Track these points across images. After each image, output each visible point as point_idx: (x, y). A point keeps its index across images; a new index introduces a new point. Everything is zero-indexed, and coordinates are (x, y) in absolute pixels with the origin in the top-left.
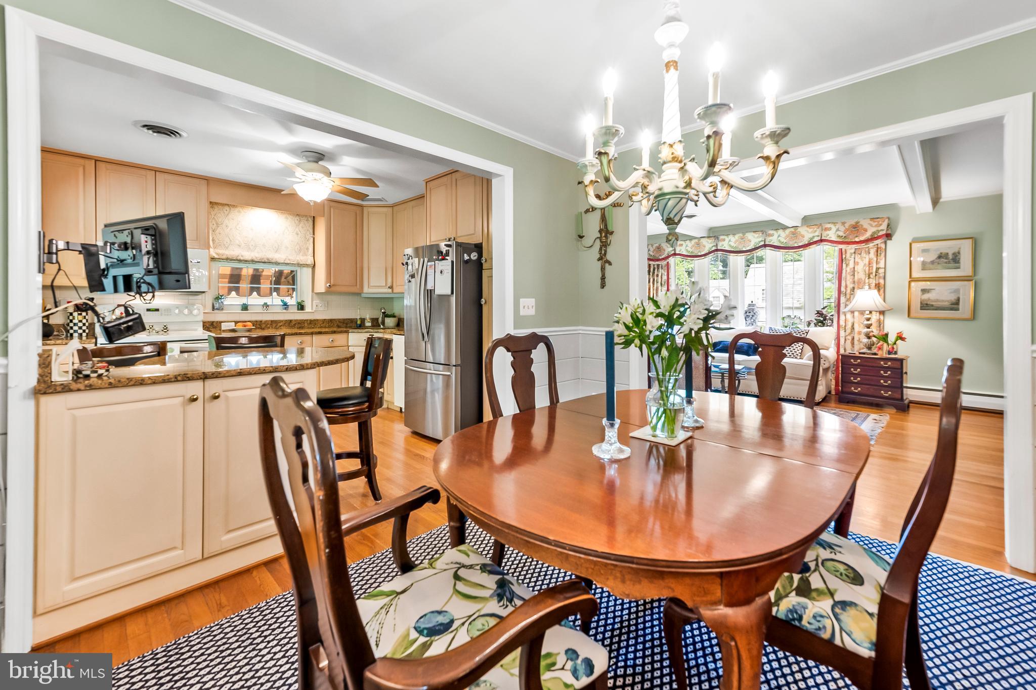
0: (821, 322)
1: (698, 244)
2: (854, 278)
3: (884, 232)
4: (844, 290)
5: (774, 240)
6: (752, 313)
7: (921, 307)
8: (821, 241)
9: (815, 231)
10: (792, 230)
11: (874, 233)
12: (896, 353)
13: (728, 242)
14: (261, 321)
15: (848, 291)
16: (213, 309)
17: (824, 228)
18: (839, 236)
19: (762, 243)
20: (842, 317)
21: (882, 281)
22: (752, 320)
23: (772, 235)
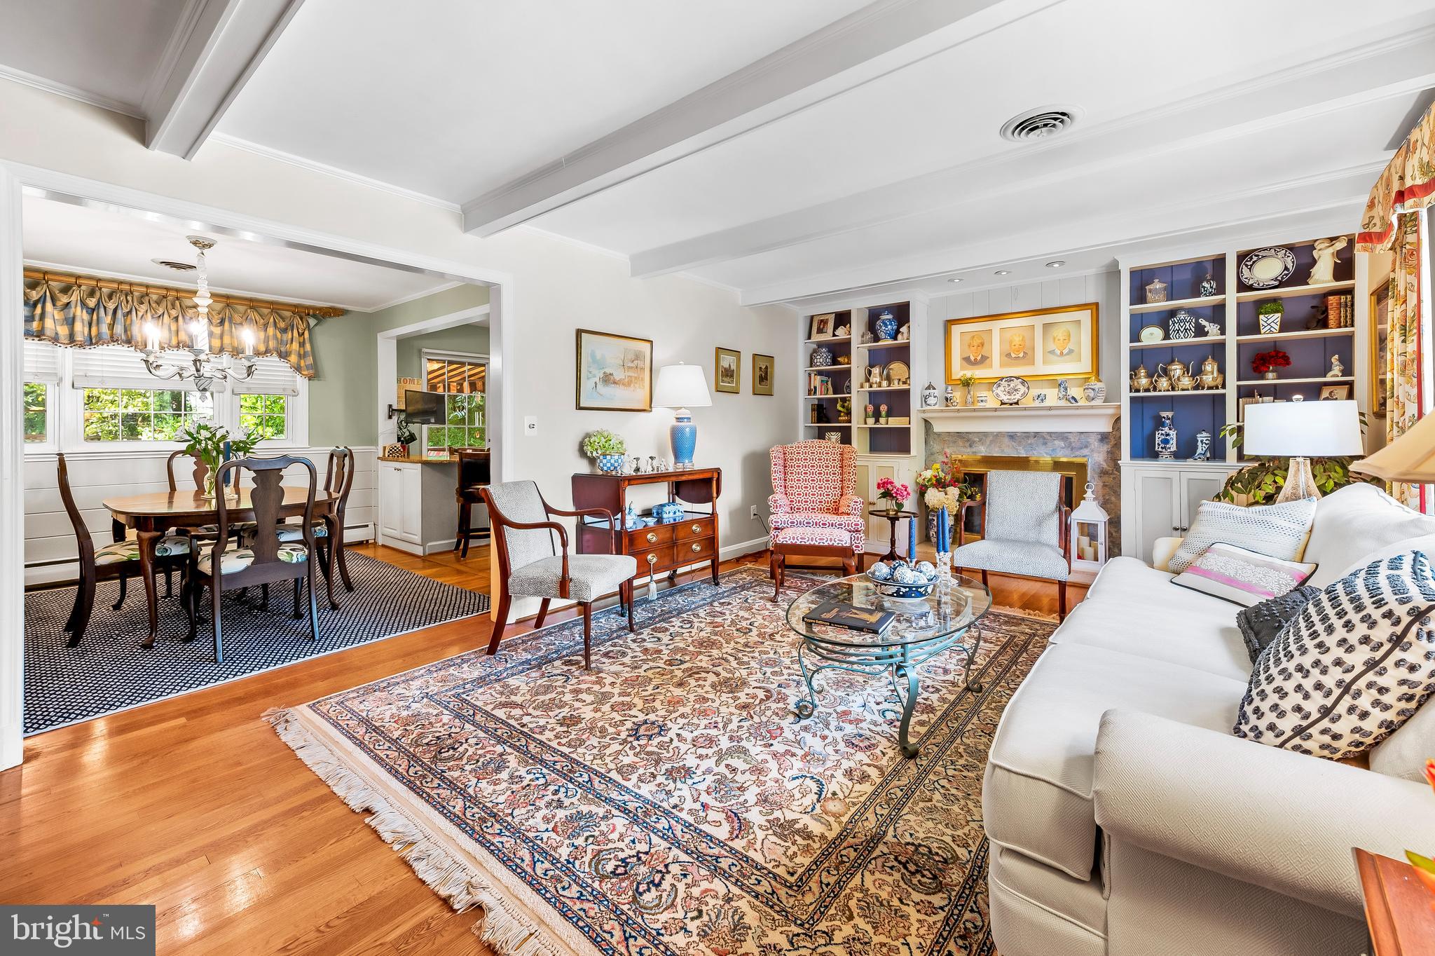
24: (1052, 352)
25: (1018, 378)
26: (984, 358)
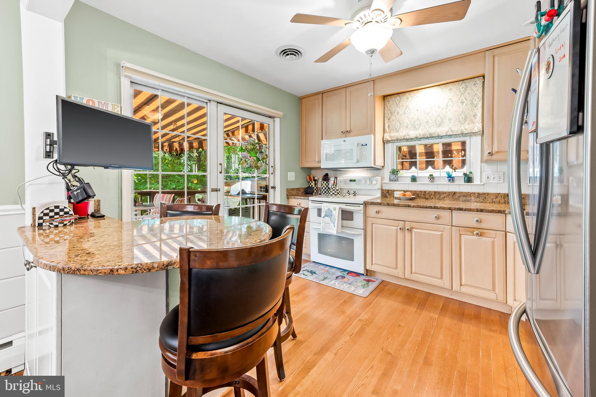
14: (425, 192)
16: (390, 180)
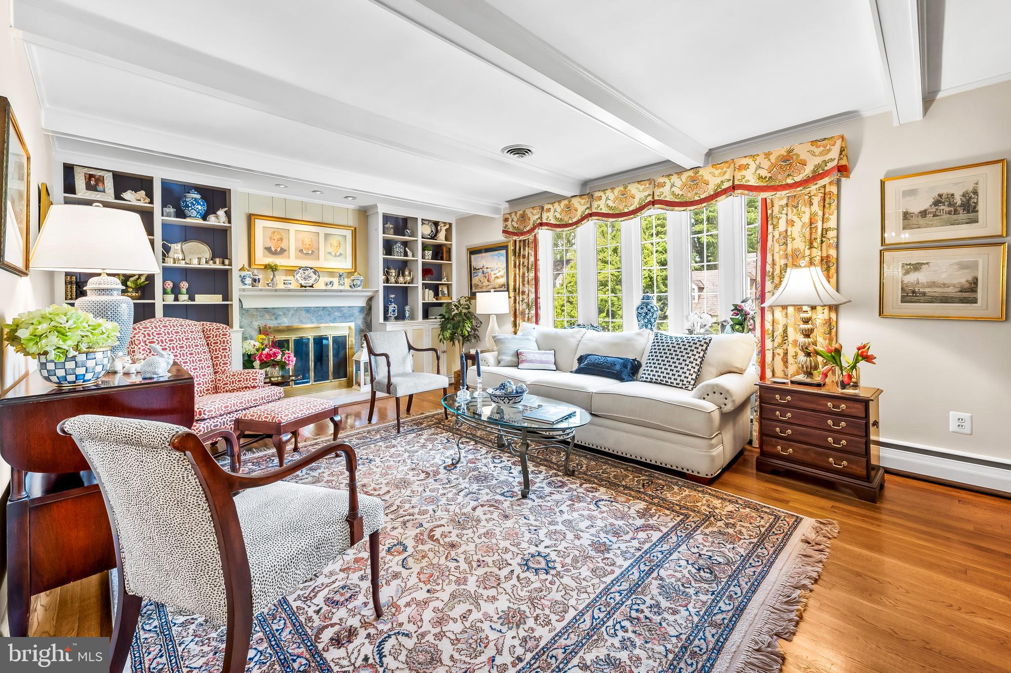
0: (741, 324)
1: (568, 207)
2: (786, 249)
3: (835, 163)
4: (771, 270)
5: (665, 193)
6: (645, 310)
7: (903, 297)
8: (734, 188)
9: (725, 173)
10: (691, 173)
11: (818, 166)
12: (856, 386)
13: (606, 201)
15: (777, 272)
17: (737, 166)
18: (761, 178)
19: (650, 199)
20: (768, 317)
21: (833, 252)
22: (646, 320)
23: (662, 185)
24: (330, 253)
25: (311, 268)
26: (283, 251)
